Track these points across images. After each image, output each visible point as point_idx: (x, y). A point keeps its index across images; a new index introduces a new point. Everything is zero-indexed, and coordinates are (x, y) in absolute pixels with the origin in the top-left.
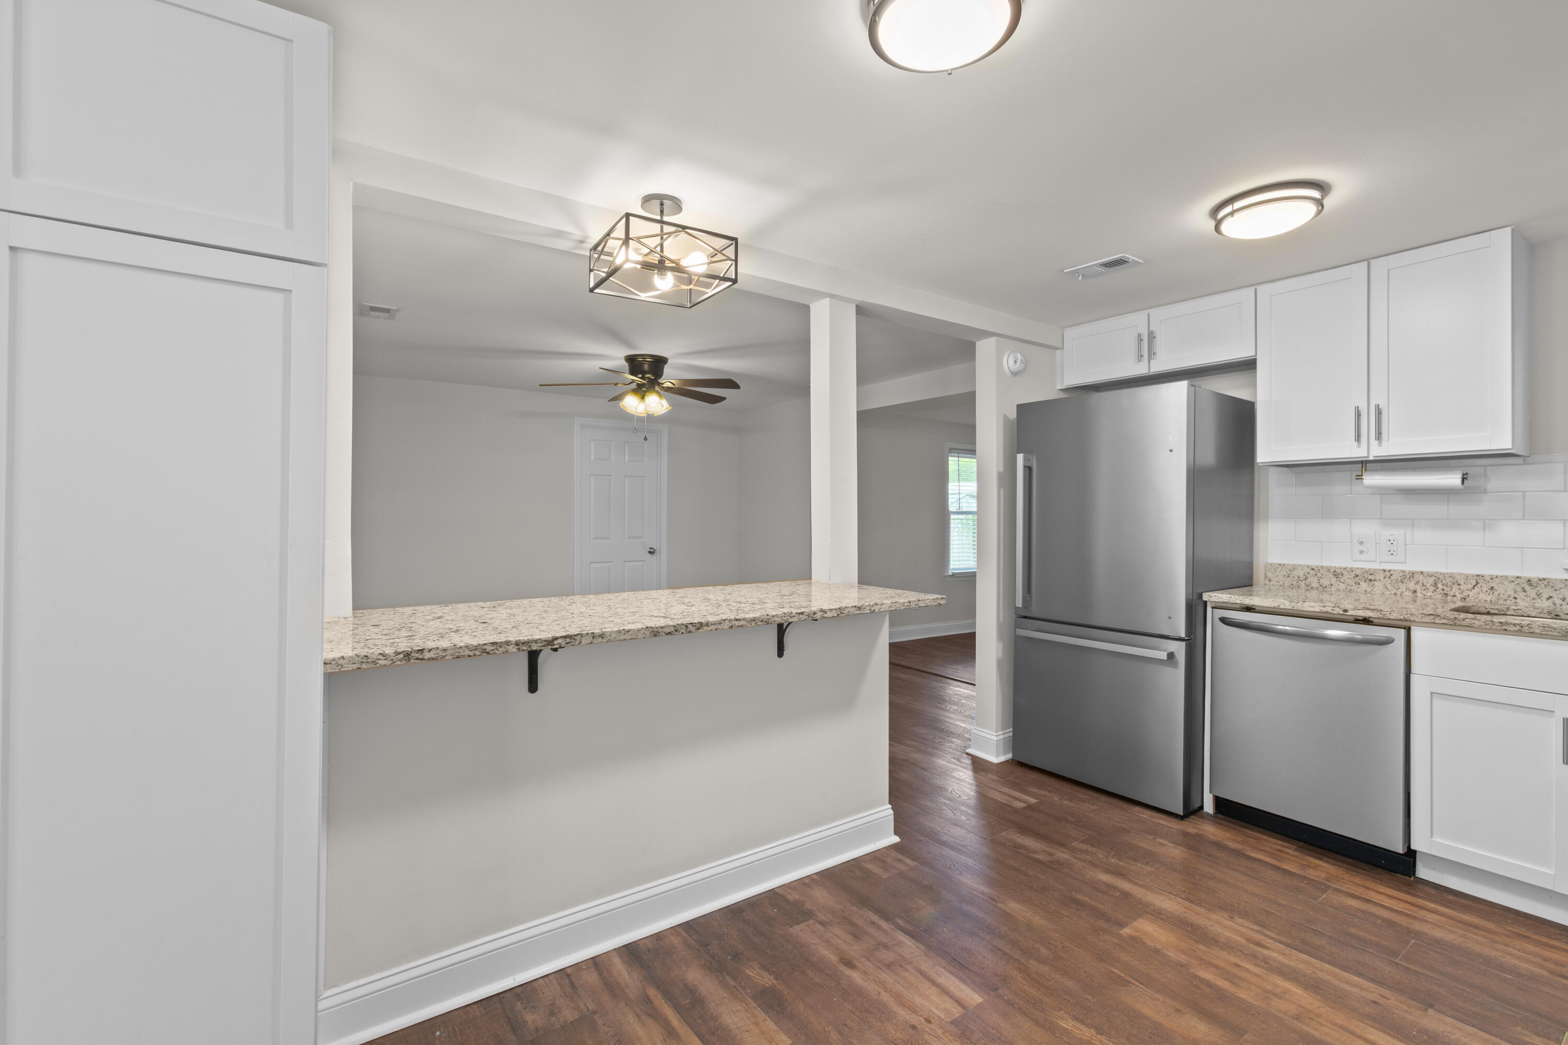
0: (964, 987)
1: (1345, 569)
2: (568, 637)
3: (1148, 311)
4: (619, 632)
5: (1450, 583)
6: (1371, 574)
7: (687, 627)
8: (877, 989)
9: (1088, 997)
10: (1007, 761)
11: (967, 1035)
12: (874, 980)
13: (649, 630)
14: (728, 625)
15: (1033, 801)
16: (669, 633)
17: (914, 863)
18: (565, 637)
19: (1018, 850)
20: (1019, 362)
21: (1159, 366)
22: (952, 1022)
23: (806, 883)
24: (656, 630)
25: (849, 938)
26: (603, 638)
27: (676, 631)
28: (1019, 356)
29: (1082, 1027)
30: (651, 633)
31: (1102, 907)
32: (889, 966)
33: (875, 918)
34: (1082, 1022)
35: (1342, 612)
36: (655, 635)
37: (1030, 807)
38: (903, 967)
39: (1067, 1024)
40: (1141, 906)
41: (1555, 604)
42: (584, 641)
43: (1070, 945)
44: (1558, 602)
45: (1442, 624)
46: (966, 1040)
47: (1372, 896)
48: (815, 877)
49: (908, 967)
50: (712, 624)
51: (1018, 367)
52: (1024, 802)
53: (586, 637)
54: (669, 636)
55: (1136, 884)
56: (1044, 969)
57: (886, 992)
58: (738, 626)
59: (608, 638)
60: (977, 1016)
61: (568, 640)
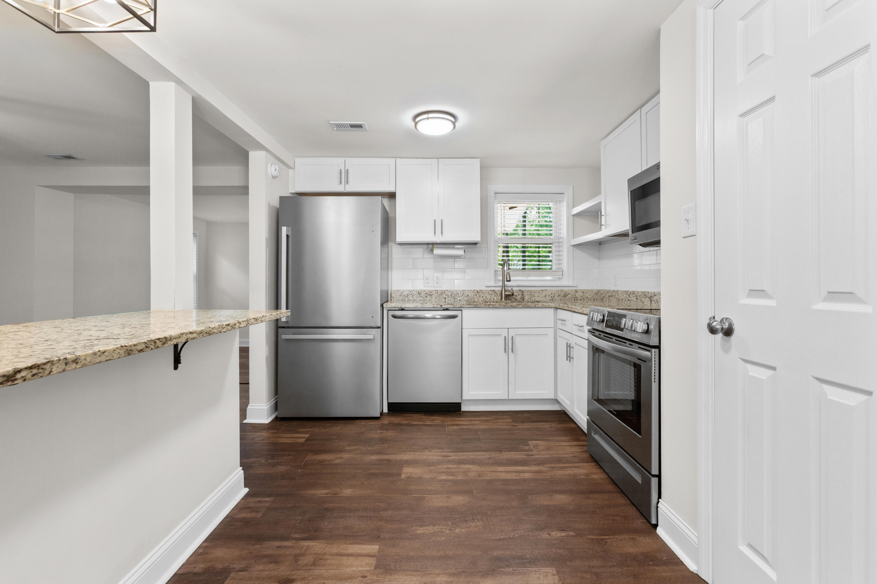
0: (364, 546)
1: (422, 291)
2: (35, 368)
3: (345, 158)
4: (95, 354)
5: (456, 294)
6: (431, 292)
7: (155, 342)
8: (320, 582)
9: (416, 513)
10: (273, 420)
11: (388, 569)
12: (313, 578)
13: (123, 349)
14: (185, 338)
15: (307, 436)
16: (141, 351)
17: (270, 498)
18: (31, 368)
19: (323, 463)
20: (277, 170)
21: (350, 188)
22: (376, 568)
23: (201, 553)
24: (129, 349)
25: (271, 566)
26: (77, 363)
27: (147, 347)
28: (277, 167)
29: (427, 528)
30: (125, 352)
31: (385, 471)
32: (314, 564)
33: (278, 543)
34: (425, 526)
35: (440, 307)
36: (129, 354)
37: (307, 440)
38: (323, 559)
39: (420, 531)
40: (398, 463)
41: (484, 299)
42: (55, 370)
43: (390, 495)
44: (485, 298)
45: (472, 307)
46: (390, 571)
47: (459, 423)
48: (205, 544)
49: (325, 557)
50: (174, 339)
51: (275, 173)
52: (303, 438)
53: (58, 364)
54: (142, 354)
55: (388, 454)
56: (389, 513)
57: (327, 579)
58: (191, 339)
59: (83, 363)
60: (384, 556)
61: (35, 371)
